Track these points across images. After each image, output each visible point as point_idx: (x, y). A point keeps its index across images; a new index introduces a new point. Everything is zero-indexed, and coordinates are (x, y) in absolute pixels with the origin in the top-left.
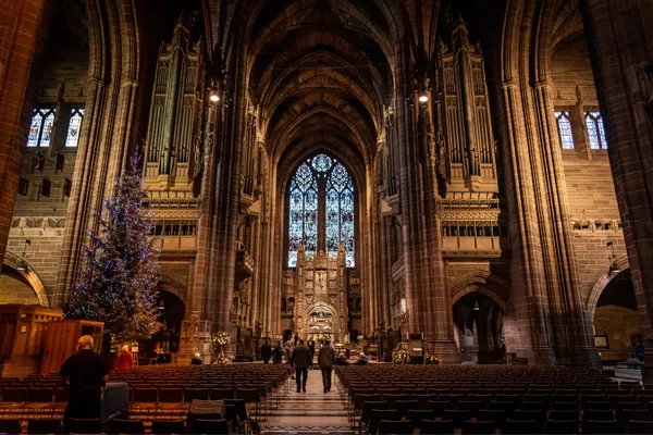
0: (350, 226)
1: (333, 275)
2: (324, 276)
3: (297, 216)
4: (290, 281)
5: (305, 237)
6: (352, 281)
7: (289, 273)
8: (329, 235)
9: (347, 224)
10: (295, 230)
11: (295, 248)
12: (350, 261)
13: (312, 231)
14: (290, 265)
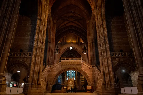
0: (75, 74)
1: (73, 81)
2: (71, 81)
3: (68, 73)
4: (67, 82)
5: (69, 76)
6: (75, 82)
7: (67, 81)
8: (72, 75)
9: (74, 74)
10: (68, 75)
11: (68, 77)
12: (75, 79)
13: (70, 75)
14: (67, 80)
